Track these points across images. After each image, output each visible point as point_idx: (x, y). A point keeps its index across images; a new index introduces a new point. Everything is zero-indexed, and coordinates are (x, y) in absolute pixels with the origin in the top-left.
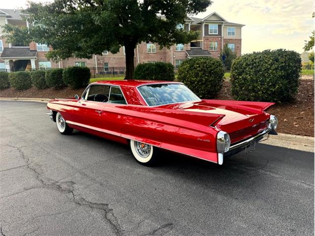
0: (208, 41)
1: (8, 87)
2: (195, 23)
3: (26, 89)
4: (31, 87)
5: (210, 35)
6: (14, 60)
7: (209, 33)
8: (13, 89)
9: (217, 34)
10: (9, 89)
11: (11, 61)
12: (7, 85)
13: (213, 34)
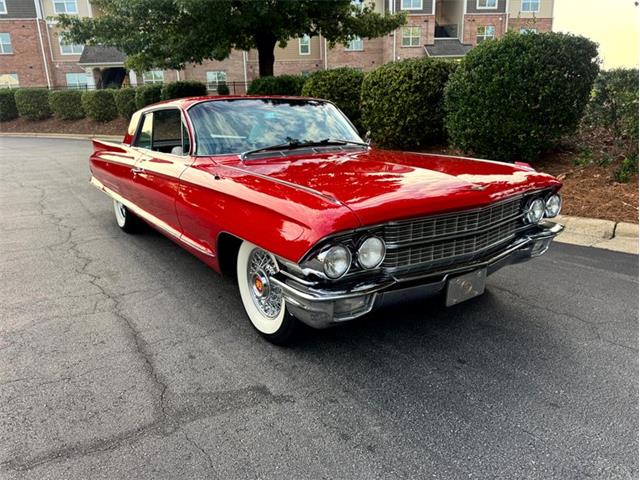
0: (473, 23)
1: (83, 117)
3: (108, 121)
4: (116, 117)
5: (480, 11)
6: (102, 68)
7: (478, 8)
8: (89, 119)
9: (496, 7)
10: (83, 121)
11: (97, 70)
12: (81, 114)
13: (487, 8)
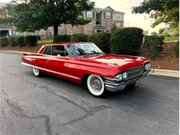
2: (98, 12)
5: (107, 18)
9: (110, 18)
